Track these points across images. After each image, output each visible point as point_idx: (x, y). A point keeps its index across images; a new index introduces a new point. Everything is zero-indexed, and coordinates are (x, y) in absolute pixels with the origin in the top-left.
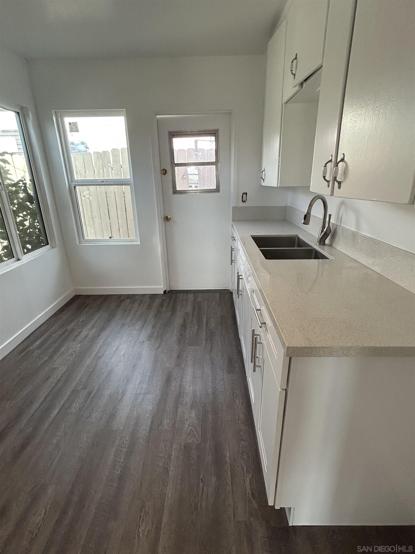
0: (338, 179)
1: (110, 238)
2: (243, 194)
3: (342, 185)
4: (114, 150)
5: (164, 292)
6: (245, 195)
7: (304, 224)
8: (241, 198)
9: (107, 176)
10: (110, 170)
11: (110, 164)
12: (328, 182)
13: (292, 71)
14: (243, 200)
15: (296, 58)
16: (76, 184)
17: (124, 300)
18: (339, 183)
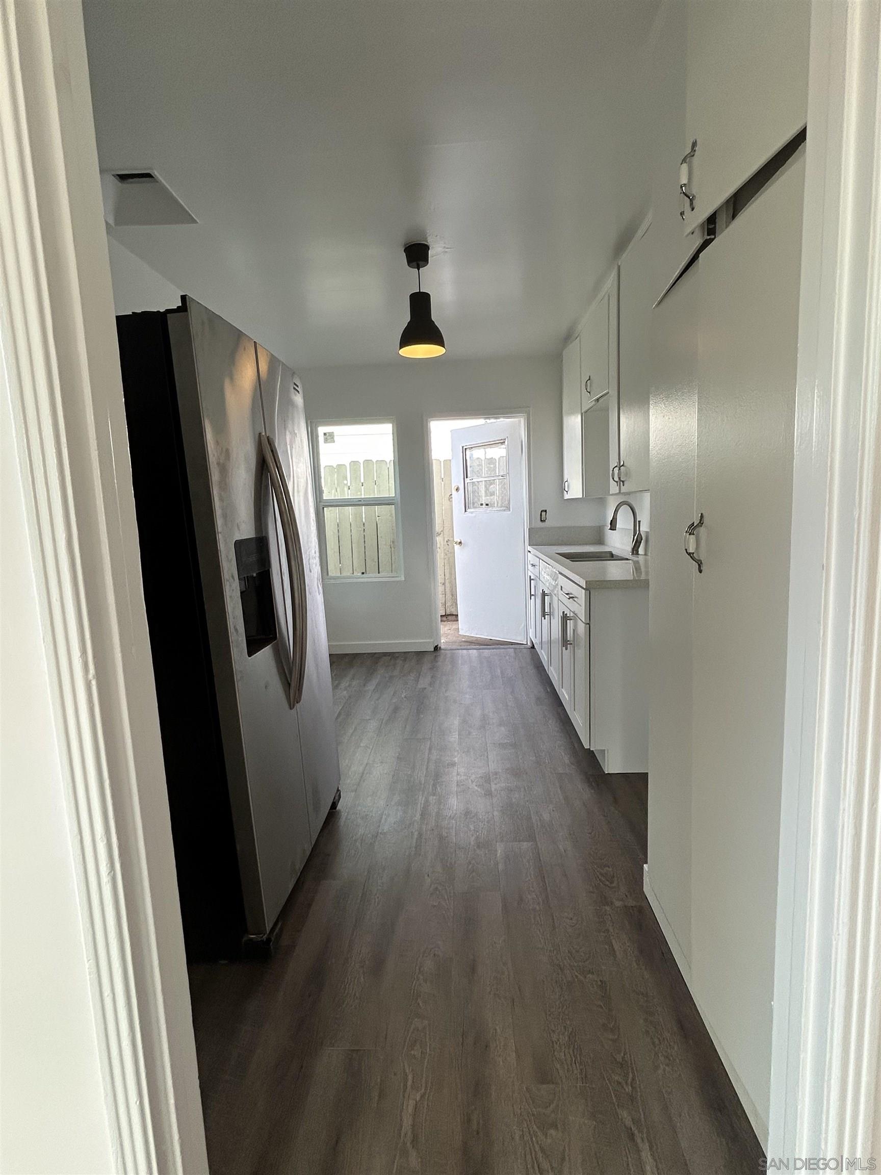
0: (622, 480)
1: (363, 573)
2: (541, 512)
3: (625, 483)
4: (354, 463)
5: (434, 648)
6: (544, 513)
7: (610, 529)
8: (540, 516)
9: (340, 495)
10: (346, 489)
11: (345, 482)
12: (617, 482)
13: (586, 389)
14: (542, 520)
15: (589, 379)
16: (324, 504)
17: (379, 658)
18: (623, 482)
